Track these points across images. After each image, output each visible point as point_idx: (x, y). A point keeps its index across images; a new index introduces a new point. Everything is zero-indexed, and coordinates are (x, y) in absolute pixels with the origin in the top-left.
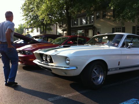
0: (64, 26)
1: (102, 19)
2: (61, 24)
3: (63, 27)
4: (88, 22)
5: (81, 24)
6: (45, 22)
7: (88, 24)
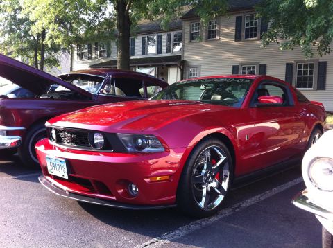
0: (93, 56)
1: (206, 41)
2: (86, 51)
3: (90, 58)
4: (164, 49)
5: (143, 53)
6: (47, 42)
7: (164, 54)
